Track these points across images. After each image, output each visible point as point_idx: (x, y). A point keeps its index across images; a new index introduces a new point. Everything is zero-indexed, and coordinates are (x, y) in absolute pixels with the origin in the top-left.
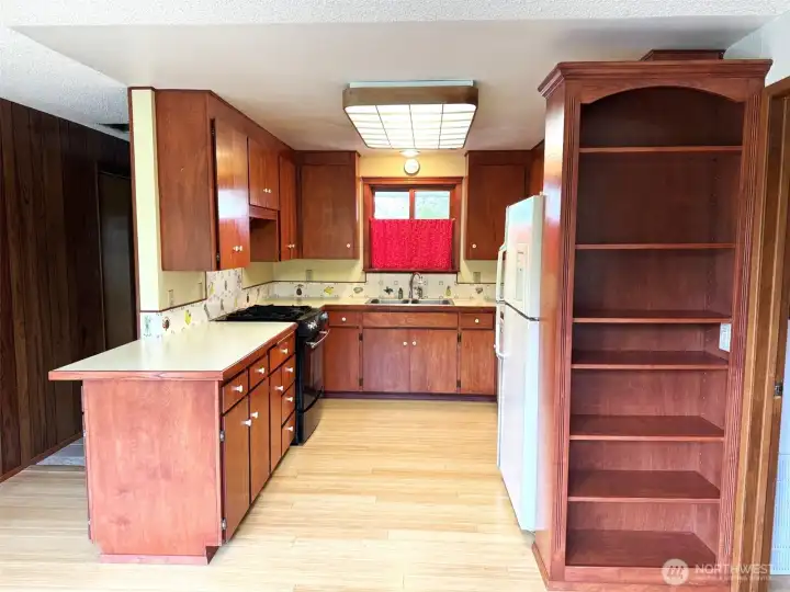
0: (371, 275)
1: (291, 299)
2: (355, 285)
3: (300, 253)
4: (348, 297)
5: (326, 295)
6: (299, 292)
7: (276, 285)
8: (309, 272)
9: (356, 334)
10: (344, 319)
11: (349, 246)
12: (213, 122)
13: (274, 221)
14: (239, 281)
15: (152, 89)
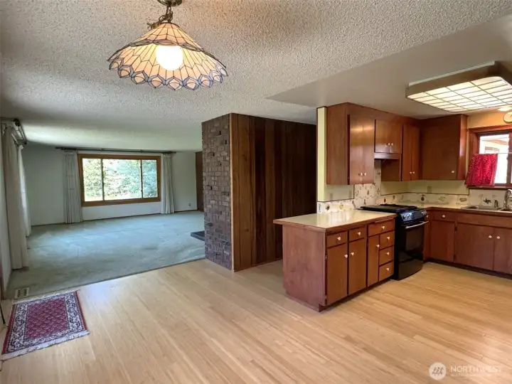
0: (474, 190)
1: (418, 202)
2: (461, 197)
3: (420, 176)
4: (455, 204)
5: (440, 201)
6: (423, 199)
7: (409, 195)
8: (429, 188)
9: (453, 226)
10: (444, 216)
11: (453, 172)
12: (349, 116)
13: (398, 160)
14: (378, 191)
15: (325, 107)
